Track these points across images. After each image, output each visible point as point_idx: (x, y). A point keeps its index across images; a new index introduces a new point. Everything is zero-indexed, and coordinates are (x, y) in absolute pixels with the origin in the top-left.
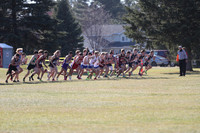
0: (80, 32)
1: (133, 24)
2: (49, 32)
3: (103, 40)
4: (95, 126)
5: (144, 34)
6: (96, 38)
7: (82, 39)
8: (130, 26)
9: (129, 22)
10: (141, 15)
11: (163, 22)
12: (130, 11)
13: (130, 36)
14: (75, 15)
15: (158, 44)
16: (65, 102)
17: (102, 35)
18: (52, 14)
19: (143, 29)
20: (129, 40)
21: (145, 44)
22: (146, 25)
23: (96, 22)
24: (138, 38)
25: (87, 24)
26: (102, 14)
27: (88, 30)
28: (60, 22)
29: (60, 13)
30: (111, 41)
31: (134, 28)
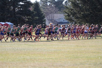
0: (44, 17)
1: (68, 14)
2: (30, 17)
3: (55, 21)
5: (73, 18)
6: (51, 20)
9: (66, 13)
10: (72, 10)
11: (82, 13)
12: (67, 8)
13: (67, 19)
14: (42, 10)
15: (79, 23)
18: (31, 9)
19: (73, 16)
20: (66, 21)
21: (74, 23)
22: (74, 14)
23: (51, 13)
24: (71, 20)
25: (47, 14)
26: (54, 9)
27: (48, 17)
28: (35, 12)
29: (35, 8)
30: (58, 21)
31: (69, 16)
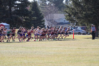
0: (43, 17)
2: (28, 18)
3: (55, 21)
4: (50, 64)
5: (75, 18)
6: (51, 20)
7: (44, 21)
8: (67, 14)
9: (67, 12)
10: (73, 9)
11: (84, 13)
12: (68, 7)
13: (68, 20)
14: (40, 9)
16: (36, 52)
17: (54, 19)
18: (29, 8)
19: (74, 16)
20: (67, 22)
21: (75, 24)
22: (75, 14)
23: (51, 12)
24: (72, 21)
25: (46, 14)
26: (54, 8)
28: (33, 12)
29: (33, 8)
30: (59, 22)
31: (70, 15)
